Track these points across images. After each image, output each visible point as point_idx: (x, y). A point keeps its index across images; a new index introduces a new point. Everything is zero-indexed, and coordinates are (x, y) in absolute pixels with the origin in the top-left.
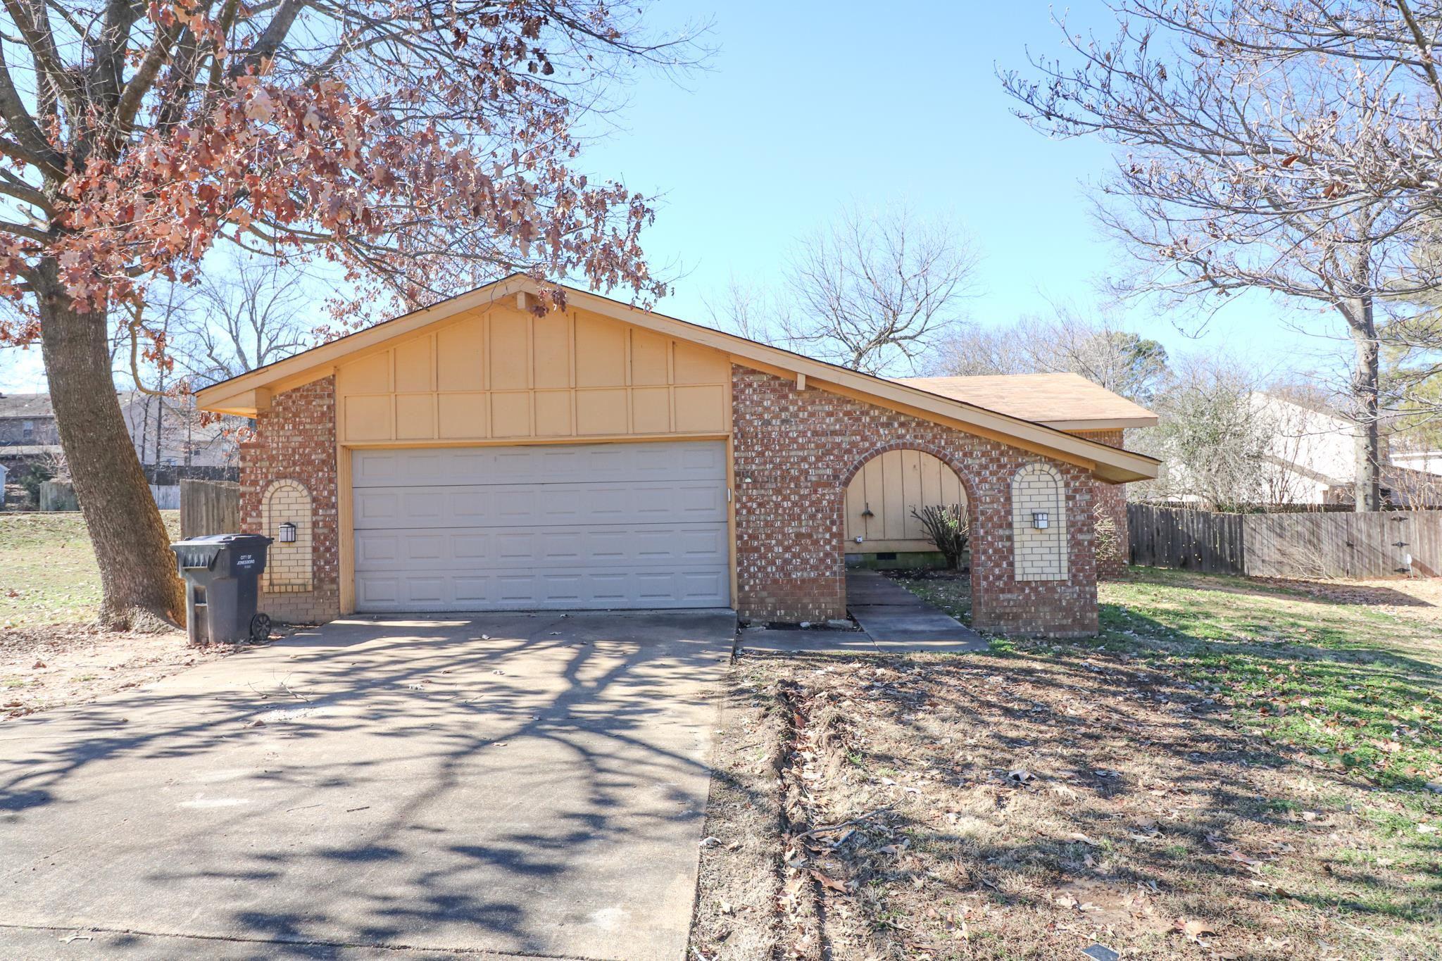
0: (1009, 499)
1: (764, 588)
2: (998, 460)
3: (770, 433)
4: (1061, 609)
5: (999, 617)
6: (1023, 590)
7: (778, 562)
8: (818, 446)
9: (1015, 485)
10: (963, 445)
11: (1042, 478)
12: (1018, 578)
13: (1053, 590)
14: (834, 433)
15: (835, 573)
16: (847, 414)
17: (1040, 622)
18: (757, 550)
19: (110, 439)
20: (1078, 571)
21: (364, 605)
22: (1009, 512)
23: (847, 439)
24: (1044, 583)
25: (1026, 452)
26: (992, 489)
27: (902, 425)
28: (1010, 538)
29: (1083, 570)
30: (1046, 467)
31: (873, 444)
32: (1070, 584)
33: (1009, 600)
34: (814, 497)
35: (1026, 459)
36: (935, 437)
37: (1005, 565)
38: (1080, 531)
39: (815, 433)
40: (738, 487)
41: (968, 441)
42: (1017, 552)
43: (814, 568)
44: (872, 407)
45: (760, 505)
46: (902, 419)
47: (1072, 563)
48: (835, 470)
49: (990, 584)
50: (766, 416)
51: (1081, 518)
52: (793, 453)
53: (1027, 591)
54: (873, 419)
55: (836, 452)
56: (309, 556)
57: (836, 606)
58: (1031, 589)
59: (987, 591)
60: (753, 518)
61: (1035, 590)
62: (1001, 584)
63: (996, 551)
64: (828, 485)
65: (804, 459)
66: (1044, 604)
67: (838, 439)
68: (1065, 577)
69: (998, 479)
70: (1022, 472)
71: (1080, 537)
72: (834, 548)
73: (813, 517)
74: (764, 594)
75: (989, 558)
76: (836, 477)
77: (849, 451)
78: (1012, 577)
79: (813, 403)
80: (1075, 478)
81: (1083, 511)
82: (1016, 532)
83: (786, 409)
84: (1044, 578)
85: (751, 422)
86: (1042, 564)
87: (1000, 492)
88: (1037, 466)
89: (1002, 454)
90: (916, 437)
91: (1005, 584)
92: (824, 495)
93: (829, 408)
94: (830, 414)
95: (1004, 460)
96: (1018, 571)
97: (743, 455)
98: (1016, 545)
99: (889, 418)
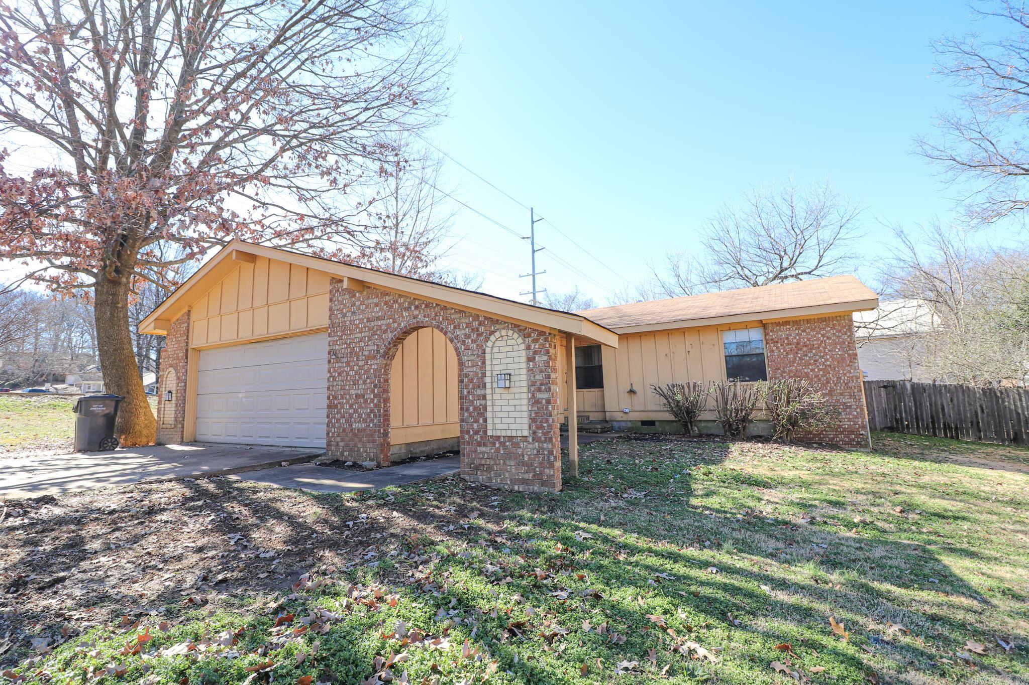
0: (484, 363)
1: (338, 436)
2: (478, 329)
3: (345, 322)
4: (524, 464)
5: (477, 468)
6: (494, 444)
7: (346, 415)
8: (369, 330)
9: (488, 350)
10: (453, 320)
11: (510, 342)
12: (489, 433)
13: (516, 445)
14: (378, 319)
15: (375, 425)
16: (386, 303)
17: (507, 475)
18: (336, 407)
19: (115, 350)
20: (538, 428)
21: (199, 438)
22: (484, 375)
23: (385, 322)
24: (511, 438)
25: (498, 320)
26: (473, 355)
27: (417, 307)
28: (484, 397)
29: (541, 427)
30: (510, 333)
31: (399, 325)
32: (530, 440)
33: (484, 453)
34: (366, 367)
35: (498, 326)
36: (436, 315)
37: (481, 421)
38: (539, 390)
39: (369, 320)
40: (329, 362)
41: (457, 316)
42: (489, 409)
43: (365, 421)
44: (400, 296)
45: (339, 374)
46: (417, 303)
47: (533, 420)
48: (378, 346)
49: (471, 437)
50: (344, 311)
51: (539, 377)
52: (356, 336)
53: (497, 445)
54: (400, 305)
55: (378, 333)
56: (173, 409)
57: (375, 451)
58: (500, 443)
59: (469, 443)
60: (335, 383)
61: (503, 444)
62: (478, 438)
63: (475, 409)
64: (374, 358)
65: (362, 340)
66: (510, 458)
67: (380, 323)
68: (526, 433)
69: (478, 346)
70: (492, 338)
71: (539, 395)
72: (376, 405)
73: (365, 382)
74: (339, 439)
75: (470, 414)
76: (378, 351)
77: (385, 332)
78: (485, 432)
79: (368, 298)
80: (535, 341)
81: (541, 372)
82: (488, 391)
83: (353, 305)
84: (509, 433)
85: (337, 315)
86: (508, 421)
87: (478, 357)
88: (504, 332)
89: (480, 324)
90: (425, 316)
91: (482, 438)
92: (371, 365)
93: (376, 300)
94: (377, 305)
95: (482, 329)
96: (489, 427)
97: (332, 339)
98: (489, 403)
99: (409, 303)
